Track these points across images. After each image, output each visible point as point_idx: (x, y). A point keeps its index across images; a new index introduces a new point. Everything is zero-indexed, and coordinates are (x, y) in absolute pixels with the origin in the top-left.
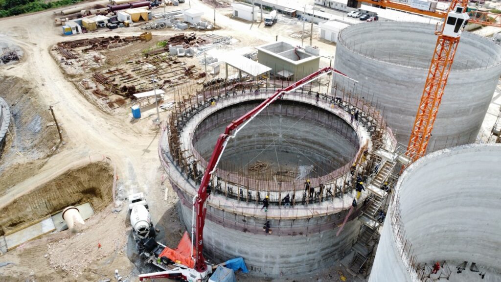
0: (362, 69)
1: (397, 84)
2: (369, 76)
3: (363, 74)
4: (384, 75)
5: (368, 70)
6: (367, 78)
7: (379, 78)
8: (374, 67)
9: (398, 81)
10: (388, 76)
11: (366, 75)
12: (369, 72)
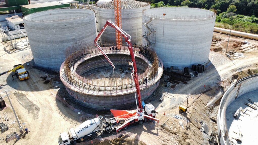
0: (75, 25)
1: (88, 24)
3: (76, 27)
4: (84, 23)
5: (78, 24)
6: (78, 28)
7: (83, 25)
8: (79, 22)
9: (88, 22)
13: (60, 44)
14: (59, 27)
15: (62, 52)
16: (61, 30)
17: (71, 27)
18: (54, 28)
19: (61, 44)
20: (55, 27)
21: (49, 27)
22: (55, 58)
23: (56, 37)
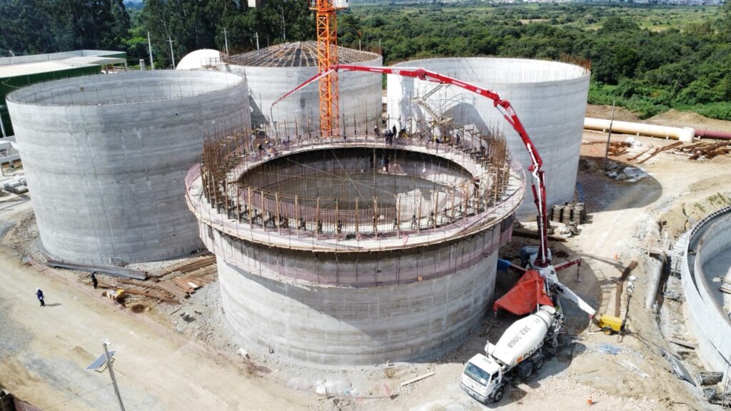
0: (205, 113)
2: (215, 117)
3: (208, 119)
4: (228, 105)
5: (212, 109)
6: (213, 122)
7: (226, 112)
8: (217, 102)
10: (231, 105)
11: (211, 119)
12: (214, 111)
13: (156, 177)
14: (155, 121)
15: (163, 204)
16: (163, 129)
17: (193, 121)
18: (138, 126)
19: (162, 176)
20: (142, 120)
21: (120, 123)
22: (139, 226)
23: (143, 153)
